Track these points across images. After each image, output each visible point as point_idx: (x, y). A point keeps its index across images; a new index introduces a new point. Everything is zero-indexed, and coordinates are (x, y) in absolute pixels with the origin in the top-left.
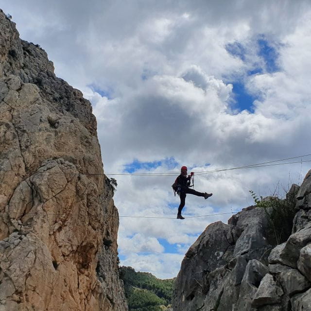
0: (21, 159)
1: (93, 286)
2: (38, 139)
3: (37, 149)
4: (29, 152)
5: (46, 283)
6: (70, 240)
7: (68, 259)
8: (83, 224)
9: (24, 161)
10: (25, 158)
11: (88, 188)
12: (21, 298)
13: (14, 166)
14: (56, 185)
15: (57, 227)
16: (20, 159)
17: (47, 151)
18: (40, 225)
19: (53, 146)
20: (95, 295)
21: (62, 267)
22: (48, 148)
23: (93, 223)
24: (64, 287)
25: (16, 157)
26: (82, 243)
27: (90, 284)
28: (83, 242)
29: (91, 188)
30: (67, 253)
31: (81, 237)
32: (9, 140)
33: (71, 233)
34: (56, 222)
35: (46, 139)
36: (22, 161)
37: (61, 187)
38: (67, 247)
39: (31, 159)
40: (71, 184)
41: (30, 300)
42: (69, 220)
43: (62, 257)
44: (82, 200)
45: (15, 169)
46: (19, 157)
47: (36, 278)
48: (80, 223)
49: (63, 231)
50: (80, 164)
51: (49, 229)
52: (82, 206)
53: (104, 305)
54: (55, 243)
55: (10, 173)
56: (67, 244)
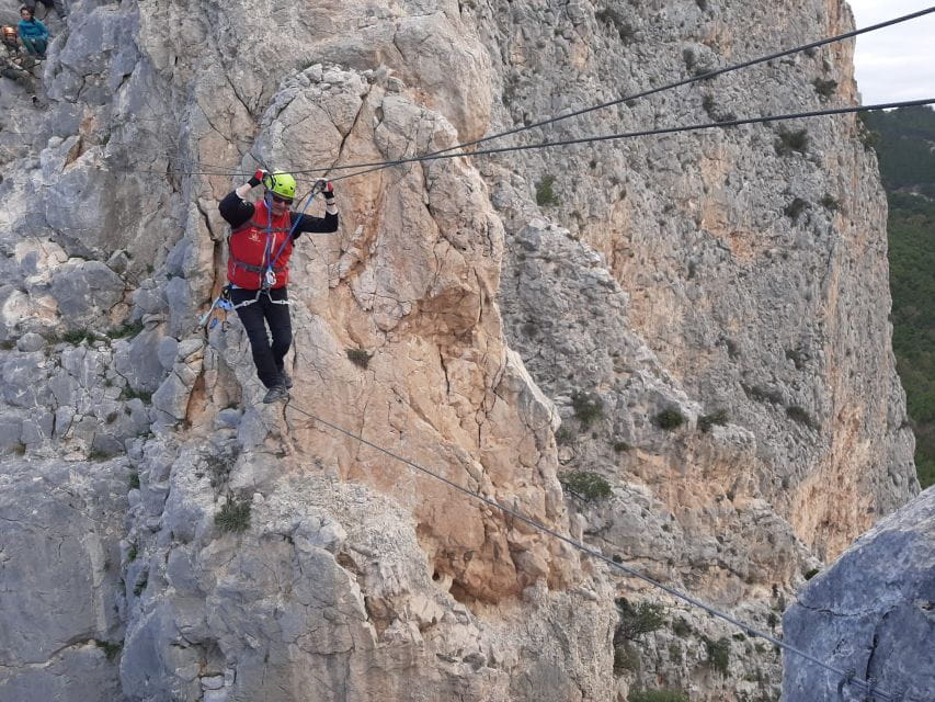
0: (229, 93)
1: (494, 379)
2: (249, 20)
3: (257, 51)
4: (243, 65)
5: (338, 406)
6: (391, 291)
7: (396, 339)
8: (418, 243)
9: (238, 96)
10: (237, 85)
11: (414, 136)
12: (284, 446)
13: (216, 118)
14: (308, 155)
15: (346, 264)
16: (225, 91)
17: (286, 49)
18: (300, 269)
19: (300, 28)
20: (506, 397)
21: (381, 359)
22: (286, 38)
23: (452, 232)
24: (395, 404)
25: (212, 91)
26: (428, 293)
27: (484, 378)
28: (430, 288)
29: (426, 135)
30: (390, 323)
31: (422, 278)
32: (194, 43)
33: (391, 271)
34: (342, 252)
35: (276, 10)
36: (231, 97)
37: (327, 155)
38: (389, 309)
39: (252, 86)
40: (357, 137)
41: (304, 448)
42: (381, 240)
43: (381, 336)
44: (404, 175)
45: (222, 125)
46: (220, 87)
47: (307, 401)
48: (409, 242)
49: (369, 270)
50: (388, 60)
51: (325, 275)
52: (407, 192)
53: (534, 416)
54: (353, 305)
55: (210, 140)
56: (385, 301)
